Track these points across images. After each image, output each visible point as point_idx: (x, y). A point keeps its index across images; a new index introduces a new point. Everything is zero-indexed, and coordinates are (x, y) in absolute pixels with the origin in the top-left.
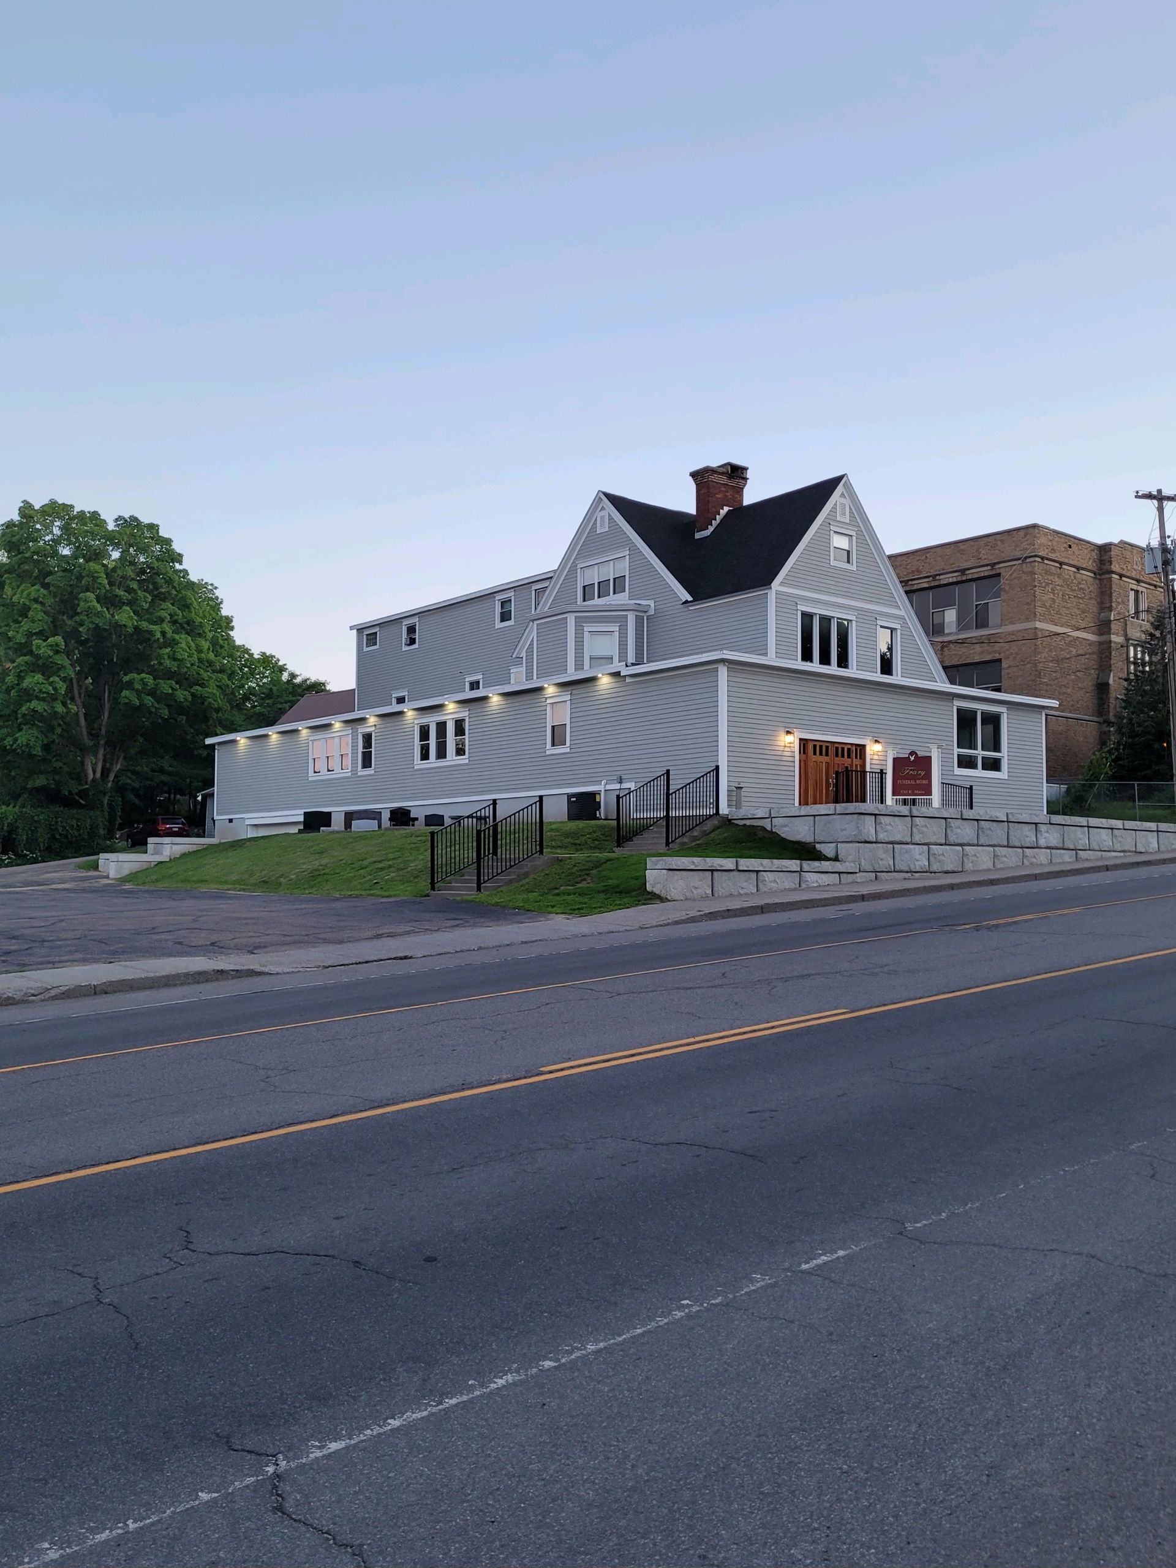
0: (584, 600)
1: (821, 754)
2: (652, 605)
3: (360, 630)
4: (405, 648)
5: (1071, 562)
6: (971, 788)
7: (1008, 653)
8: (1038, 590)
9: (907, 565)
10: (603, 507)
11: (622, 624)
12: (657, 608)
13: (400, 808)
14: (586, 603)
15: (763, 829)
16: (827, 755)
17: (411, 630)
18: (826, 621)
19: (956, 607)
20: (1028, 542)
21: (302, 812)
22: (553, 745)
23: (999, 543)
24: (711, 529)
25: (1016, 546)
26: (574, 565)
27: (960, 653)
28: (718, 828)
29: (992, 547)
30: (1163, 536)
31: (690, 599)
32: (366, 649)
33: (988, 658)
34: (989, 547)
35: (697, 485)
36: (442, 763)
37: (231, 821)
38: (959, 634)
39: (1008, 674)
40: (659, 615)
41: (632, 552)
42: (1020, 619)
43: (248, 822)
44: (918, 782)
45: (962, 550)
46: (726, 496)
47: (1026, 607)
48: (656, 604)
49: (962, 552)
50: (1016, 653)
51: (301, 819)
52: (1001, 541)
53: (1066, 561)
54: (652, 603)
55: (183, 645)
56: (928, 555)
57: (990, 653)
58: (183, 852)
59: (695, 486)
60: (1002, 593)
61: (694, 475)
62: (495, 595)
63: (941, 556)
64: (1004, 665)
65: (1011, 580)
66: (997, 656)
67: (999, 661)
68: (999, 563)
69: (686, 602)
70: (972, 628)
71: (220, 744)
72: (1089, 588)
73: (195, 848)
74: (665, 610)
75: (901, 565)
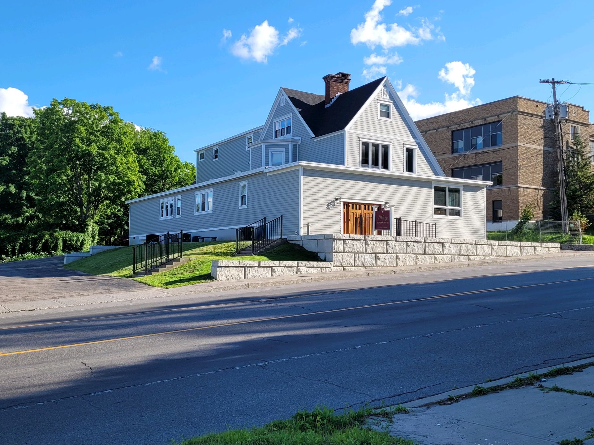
0: (276, 137)
1: (356, 209)
2: (301, 139)
3: (198, 152)
4: (214, 160)
5: (538, 114)
6: (435, 224)
7: (505, 158)
8: (519, 128)
9: (460, 116)
10: (283, 94)
11: (286, 148)
12: (303, 140)
13: (185, 233)
14: (276, 138)
15: (299, 245)
16: (360, 209)
17: (216, 152)
18: (376, 146)
19: (482, 136)
20: (514, 104)
21: (146, 235)
22: (242, 205)
23: (501, 105)
24: (331, 103)
25: (509, 107)
26: (272, 121)
27: (483, 158)
28: (281, 245)
29: (498, 107)
30: (555, 101)
31: (314, 136)
32: (200, 161)
33: (496, 160)
34: (497, 107)
35: (326, 83)
36: (204, 213)
37: (134, 238)
38: (483, 149)
39: (506, 168)
40: (303, 144)
41: (293, 115)
42: (511, 141)
43: (140, 239)
44: (385, 223)
45: (485, 109)
46: (339, 88)
47: (513, 135)
48: (302, 138)
49: (484, 110)
50: (509, 158)
51: (145, 238)
52: (502, 104)
53: (535, 113)
54: (300, 138)
55: (119, 160)
56: (469, 112)
57: (497, 158)
58: (98, 252)
59: (325, 84)
60: (503, 129)
61: (324, 78)
62: (246, 135)
63: (475, 112)
64: (504, 164)
65: (507, 123)
66: (500, 160)
67: (502, 161)
68: (501, 114)
69: (313, 137)
70: (489, 146)
71: (131, 203)
72: (548, 126)
73: (102, 251)
74: (306, 141)
75: (457, 117)
